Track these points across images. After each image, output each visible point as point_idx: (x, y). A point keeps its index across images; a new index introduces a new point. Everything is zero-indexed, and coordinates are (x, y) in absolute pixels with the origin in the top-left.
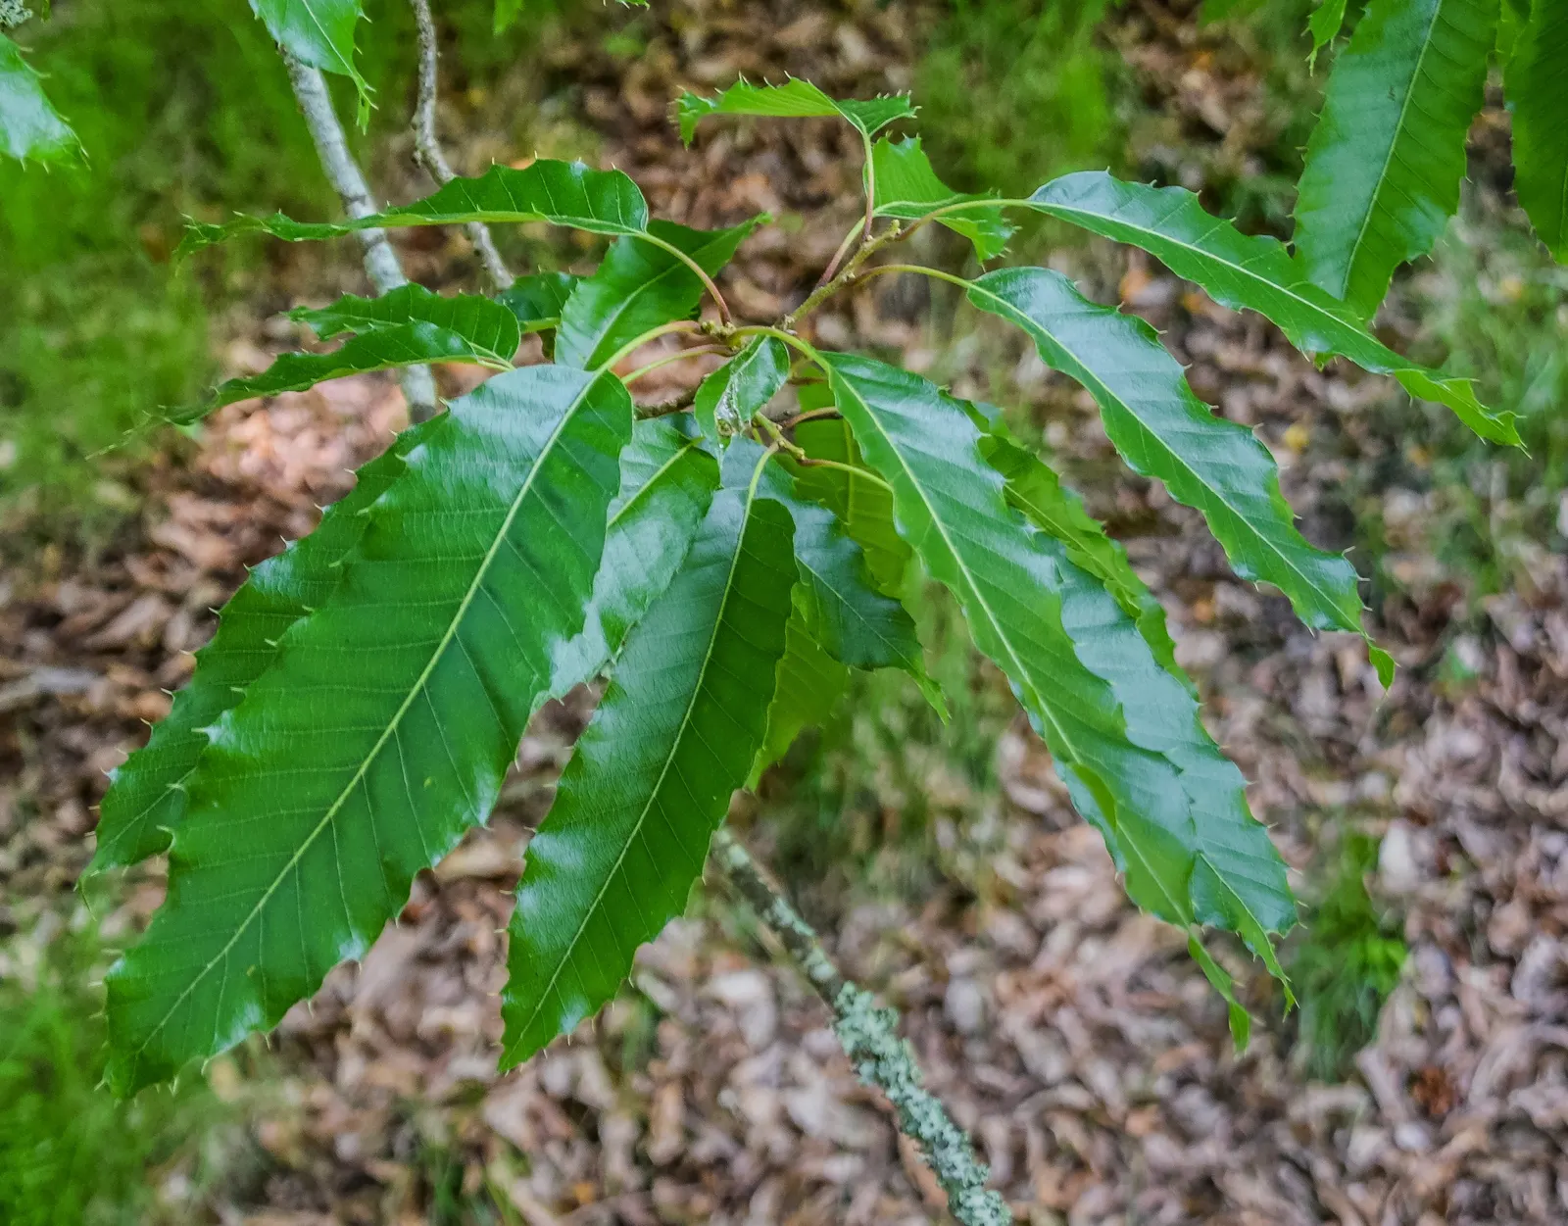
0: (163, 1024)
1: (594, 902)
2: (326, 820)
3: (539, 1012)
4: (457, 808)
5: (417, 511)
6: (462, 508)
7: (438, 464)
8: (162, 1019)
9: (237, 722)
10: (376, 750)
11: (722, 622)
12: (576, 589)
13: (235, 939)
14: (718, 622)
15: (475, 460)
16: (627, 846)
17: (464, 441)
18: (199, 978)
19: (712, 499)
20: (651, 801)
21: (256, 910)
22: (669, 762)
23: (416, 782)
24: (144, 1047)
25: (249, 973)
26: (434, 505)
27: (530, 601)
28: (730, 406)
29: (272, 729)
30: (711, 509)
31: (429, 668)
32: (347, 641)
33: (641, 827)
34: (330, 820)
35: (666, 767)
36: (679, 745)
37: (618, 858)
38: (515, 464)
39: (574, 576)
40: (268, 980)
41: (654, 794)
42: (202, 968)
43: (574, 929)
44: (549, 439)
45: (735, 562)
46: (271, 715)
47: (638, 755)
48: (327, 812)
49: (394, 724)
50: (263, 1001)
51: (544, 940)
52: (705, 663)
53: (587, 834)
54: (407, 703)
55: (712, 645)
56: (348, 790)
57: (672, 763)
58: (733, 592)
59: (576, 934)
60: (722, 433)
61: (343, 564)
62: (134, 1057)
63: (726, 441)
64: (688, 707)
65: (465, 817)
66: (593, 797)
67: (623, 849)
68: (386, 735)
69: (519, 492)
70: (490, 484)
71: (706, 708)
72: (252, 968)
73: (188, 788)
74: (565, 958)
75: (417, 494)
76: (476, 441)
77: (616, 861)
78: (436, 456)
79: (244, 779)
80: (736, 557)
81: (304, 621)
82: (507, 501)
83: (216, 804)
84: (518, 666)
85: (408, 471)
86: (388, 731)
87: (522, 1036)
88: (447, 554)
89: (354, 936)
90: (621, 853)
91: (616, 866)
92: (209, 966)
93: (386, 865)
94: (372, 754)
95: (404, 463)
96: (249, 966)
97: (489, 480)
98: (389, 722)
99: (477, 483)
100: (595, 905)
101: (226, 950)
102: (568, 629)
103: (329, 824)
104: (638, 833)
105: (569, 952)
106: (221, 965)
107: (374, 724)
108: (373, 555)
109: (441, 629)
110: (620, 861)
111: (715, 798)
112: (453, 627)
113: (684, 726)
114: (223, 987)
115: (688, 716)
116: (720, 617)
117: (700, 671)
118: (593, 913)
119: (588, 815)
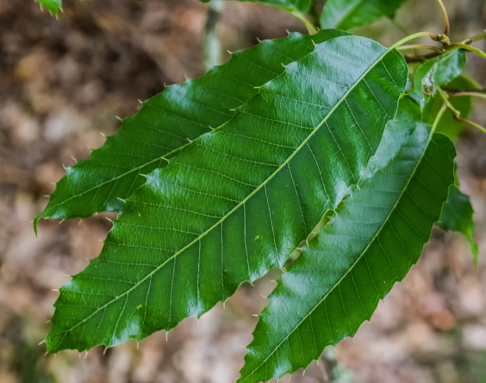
0: (85, 320)
1: (306, 315)
2: (196, 240)
3: (265, 363)
4: (271, 255)
5: (284, 96)
6: (307, 101)
7: (301, 74)
8: (85, 318)
9: (162, 175)
10: (231, 212)
11: (405, 192)
12: (359, 161)
13: (134, 287)
14: (403, 191)
15: (320, 78)
16: (330, 292)
17: (318, 66)
18: (110, 302)
19: (416, 126)
20: (347, 273)
21: (148, 276)
22: (362, 255)
23: (251, 236)
24: (71, 330)
25: (138, 308)
26: (294, 94)
27: (333, 159)
28: (430, 79)
29: (179, 185)
30: (415, 132)
31: (270, 178)
32: (229, 151)
33: (340, 284)
34: (198, 240)
35: (360, 258)
36: (369, 248)
37: (324, 296)
38: (339, 86)
39: (360, 153)
40: (147, 314)
41: (350, 270)
42: (114, 298)
43: (293, 326)
44: (359, 78)
45: (419, 163)
46: (180, 177)
47: (347, 247)
48: (198, 236)
49: (244, 202)
50: (142, 324)
51: (276, 327)
52: (392, 210)
53: (311, 279)
54: (254, 192)
55: (398, 202)
56: (211, 228)
57: (363, 256)
58: (414, 178)
59: (293, 329)
60: (425, 93)
61: (237, 110)
62: (64, 333)
63: (427, 97)
64: (378, 230)
65: (273, 262)
66: (319, 261)
67: (328, 292)
68: (238, 206)
69: (338, 101)
70: (325, 92)
71: (388, 234)
72: (140, 306)
73: (127, 203)
74: (285, 339)
75: (287, 88)
76: (324, 68)
77: (322, 298)
78: (301, 70)
79: (158, 206)
80: (420, 160)
81: (209, 134)
82: (331, 104)
83: (139, 215)
84: (319, 192)
85: (285, 73)
86: (240, 204)
87: (252, 373)
88: (294, 123)
89: (199, 305)
90: (326, 294)
91: (322, 300)
92: (117, 298)
93: (225, 273)
94: (229, 214)
95: (284, 69)
96: (139, 304)
97: (325, 90)
98: (241, 200)
99: (318, 90)
100: (306, 317)
101: (128, 292)
102: (350, 180)
103: (197, 242)
104: (338, 286)
105: (287, 337)
106: (123, 299)
107: (234, 198)
108: (254, 111)
109: (281, 160)
110: (324, 298)
111: (385, 282)
112: (287, 161)
113: (373, 239)
114: (123, 311)
115: (377, 235)
116: (405, 189)
117: (389, 214)
118: (304, 321)
119: (314, 270)
